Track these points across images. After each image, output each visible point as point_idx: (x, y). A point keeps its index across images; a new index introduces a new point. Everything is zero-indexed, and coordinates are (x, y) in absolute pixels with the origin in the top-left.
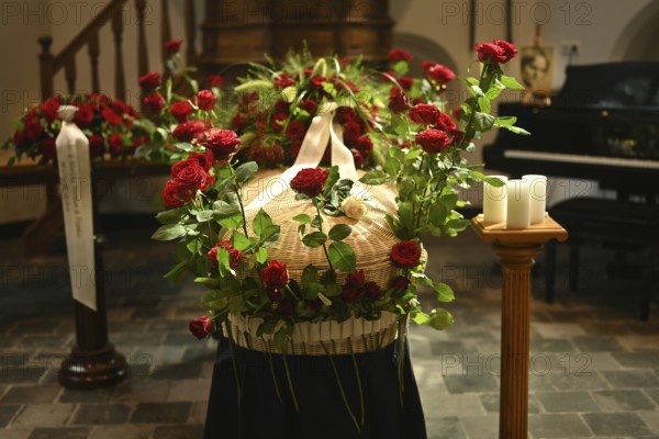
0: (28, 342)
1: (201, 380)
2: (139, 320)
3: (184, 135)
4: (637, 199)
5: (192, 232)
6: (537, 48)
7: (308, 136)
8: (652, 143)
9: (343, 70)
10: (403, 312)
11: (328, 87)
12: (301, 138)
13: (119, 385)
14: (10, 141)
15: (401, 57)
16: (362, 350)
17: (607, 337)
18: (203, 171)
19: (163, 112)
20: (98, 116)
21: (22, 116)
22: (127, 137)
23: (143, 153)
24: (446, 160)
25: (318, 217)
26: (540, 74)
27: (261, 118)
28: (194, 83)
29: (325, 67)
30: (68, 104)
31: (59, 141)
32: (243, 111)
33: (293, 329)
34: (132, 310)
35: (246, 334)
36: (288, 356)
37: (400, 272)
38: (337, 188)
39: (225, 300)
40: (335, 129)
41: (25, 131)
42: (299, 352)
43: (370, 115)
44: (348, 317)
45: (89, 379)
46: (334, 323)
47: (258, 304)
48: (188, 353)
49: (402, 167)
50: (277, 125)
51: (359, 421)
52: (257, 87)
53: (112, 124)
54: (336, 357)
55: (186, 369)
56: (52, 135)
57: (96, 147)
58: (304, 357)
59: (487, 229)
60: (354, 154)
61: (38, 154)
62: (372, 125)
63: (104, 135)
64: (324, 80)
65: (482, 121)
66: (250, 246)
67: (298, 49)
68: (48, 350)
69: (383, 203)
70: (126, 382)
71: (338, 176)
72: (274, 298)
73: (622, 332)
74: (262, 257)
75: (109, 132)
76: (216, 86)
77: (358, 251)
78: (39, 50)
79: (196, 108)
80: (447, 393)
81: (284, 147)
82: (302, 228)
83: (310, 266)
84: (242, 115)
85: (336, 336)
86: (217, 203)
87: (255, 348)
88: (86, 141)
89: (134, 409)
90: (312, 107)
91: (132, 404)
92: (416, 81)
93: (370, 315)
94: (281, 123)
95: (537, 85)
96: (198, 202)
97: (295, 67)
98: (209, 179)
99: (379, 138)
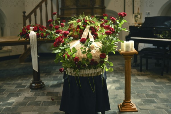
0: (22, 80)
1: (61, 88)
2: (47, 76)
3: (58, 32)
4: (161, 48)
5: (60, 52)
6: (138, 13)
7: (84, 33)
8: (167, 35)
9: (91, 19)
10: (103, 68)
11: (88, 22)
12: (82, 33)
13: (43, 89)
14: (19, 34)
15: (106, 16)
16: (94, 76)
17: (153, 79)
18: (62, 39)
19: (53, 28)
20: (38, 29)
21: (22, 29)
22: (45, 34)
23: (48, 37)
24: (111, 37)
25: (85, 48)
26: (139, 19)
27: (74, 29)
28: (59, 22)
29: (88, 18)
30: (32, 26)
31: (30, 35)
32: (70, 27)
33: (80, 71)
34: (45, 74)
35: (71, 72)
36: (79, 77)
37: (102, 60)
38: (89, 43)
39: (66, 65)
40: (90, 31)
41: (22, 33)
42: (81, 76)
43: (97, 28)
44: (91, 68)
45: (36, 87)
46: (88, 70)
47: (73, 66)
48: (58, 82)
49: (103, 38)
50: (77, 30)
51: (94, 90)
52: (73, 22)
53: (41, 31)
54: (89, 77)
55: (58, 85)
56: (28, 33)
57: (38, 36)
58: (83, 77)
59: (121, 52)
60: (93, 36)
61: (25, 37)
62: (98, 30)
63: (40, 33)
64: (87, 21)
65: (119, 29)
66: (71, 54)
67: (82, 14)
68: (26, 82)
69: (99, 46)
70: (44, 88)
71: (89, 40)
72: (76, 64)
73: (157, 78)
74: (74, 56)
75: (41, 33)
76: (64, 22)
77: (93, 55)
78: (23, 14)
79: (60, 27)
80: (115, 90)
81: (79, 35)
82: (82, 50)
83: (83, 58)
84: (70, 28)
85: (89, 73)
86: (65, 46)
87: (72, 75)
88: (36, 34)
89: (46, 93)
90: (85, 26)
91: (46, 92)
92: (109, 21)
93: (96, 68)
94: (78, 30)
95: (138, 22)
96: (61, 45)
97: (81, 18)
98: (63, 41)
99: (99, 33)
